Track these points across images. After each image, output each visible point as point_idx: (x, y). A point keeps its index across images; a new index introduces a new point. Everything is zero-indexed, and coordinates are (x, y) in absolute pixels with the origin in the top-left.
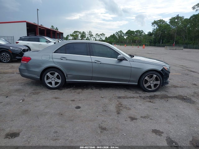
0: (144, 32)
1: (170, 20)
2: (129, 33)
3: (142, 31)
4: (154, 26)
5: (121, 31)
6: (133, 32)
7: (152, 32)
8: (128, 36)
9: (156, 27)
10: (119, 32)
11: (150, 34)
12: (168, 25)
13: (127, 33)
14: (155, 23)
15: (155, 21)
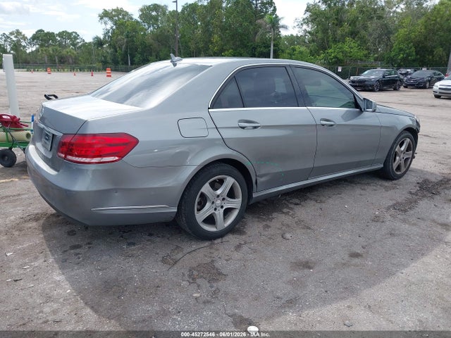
0: (81, 36)
1: (141, 10)
2: (42, 38)
3: (76, 33)
4: (105, 23)
5: (18, 33)
6: (50, 36)
7: (102, 37)
8: (41, 46)
9: (110, 25)
10: (12, 34)
11: (99, 43)
12: (137, 22)
13: (35, 37)
14: (105, 15)
15: (105, 11)
